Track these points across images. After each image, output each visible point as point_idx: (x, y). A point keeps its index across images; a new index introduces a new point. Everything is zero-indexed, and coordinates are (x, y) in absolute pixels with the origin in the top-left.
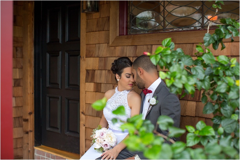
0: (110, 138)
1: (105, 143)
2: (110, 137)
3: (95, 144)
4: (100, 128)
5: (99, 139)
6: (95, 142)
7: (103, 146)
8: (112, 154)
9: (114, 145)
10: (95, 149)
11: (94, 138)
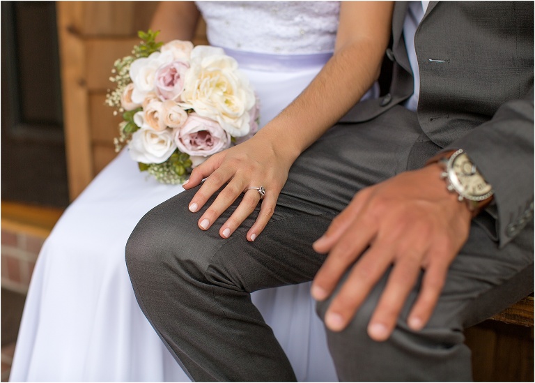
0: (218, 95)
1: (195, 125)
2: (218, 85)
3: (138, 141)
4: (152, 47)
5: (155, 105)
6: (136, 128)
7: (187, 141)
8: (253, 168)
9: (246, 130)
10: (143, 167)
11: (127, 106)
